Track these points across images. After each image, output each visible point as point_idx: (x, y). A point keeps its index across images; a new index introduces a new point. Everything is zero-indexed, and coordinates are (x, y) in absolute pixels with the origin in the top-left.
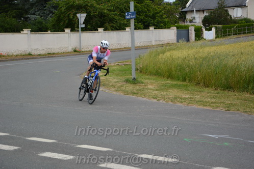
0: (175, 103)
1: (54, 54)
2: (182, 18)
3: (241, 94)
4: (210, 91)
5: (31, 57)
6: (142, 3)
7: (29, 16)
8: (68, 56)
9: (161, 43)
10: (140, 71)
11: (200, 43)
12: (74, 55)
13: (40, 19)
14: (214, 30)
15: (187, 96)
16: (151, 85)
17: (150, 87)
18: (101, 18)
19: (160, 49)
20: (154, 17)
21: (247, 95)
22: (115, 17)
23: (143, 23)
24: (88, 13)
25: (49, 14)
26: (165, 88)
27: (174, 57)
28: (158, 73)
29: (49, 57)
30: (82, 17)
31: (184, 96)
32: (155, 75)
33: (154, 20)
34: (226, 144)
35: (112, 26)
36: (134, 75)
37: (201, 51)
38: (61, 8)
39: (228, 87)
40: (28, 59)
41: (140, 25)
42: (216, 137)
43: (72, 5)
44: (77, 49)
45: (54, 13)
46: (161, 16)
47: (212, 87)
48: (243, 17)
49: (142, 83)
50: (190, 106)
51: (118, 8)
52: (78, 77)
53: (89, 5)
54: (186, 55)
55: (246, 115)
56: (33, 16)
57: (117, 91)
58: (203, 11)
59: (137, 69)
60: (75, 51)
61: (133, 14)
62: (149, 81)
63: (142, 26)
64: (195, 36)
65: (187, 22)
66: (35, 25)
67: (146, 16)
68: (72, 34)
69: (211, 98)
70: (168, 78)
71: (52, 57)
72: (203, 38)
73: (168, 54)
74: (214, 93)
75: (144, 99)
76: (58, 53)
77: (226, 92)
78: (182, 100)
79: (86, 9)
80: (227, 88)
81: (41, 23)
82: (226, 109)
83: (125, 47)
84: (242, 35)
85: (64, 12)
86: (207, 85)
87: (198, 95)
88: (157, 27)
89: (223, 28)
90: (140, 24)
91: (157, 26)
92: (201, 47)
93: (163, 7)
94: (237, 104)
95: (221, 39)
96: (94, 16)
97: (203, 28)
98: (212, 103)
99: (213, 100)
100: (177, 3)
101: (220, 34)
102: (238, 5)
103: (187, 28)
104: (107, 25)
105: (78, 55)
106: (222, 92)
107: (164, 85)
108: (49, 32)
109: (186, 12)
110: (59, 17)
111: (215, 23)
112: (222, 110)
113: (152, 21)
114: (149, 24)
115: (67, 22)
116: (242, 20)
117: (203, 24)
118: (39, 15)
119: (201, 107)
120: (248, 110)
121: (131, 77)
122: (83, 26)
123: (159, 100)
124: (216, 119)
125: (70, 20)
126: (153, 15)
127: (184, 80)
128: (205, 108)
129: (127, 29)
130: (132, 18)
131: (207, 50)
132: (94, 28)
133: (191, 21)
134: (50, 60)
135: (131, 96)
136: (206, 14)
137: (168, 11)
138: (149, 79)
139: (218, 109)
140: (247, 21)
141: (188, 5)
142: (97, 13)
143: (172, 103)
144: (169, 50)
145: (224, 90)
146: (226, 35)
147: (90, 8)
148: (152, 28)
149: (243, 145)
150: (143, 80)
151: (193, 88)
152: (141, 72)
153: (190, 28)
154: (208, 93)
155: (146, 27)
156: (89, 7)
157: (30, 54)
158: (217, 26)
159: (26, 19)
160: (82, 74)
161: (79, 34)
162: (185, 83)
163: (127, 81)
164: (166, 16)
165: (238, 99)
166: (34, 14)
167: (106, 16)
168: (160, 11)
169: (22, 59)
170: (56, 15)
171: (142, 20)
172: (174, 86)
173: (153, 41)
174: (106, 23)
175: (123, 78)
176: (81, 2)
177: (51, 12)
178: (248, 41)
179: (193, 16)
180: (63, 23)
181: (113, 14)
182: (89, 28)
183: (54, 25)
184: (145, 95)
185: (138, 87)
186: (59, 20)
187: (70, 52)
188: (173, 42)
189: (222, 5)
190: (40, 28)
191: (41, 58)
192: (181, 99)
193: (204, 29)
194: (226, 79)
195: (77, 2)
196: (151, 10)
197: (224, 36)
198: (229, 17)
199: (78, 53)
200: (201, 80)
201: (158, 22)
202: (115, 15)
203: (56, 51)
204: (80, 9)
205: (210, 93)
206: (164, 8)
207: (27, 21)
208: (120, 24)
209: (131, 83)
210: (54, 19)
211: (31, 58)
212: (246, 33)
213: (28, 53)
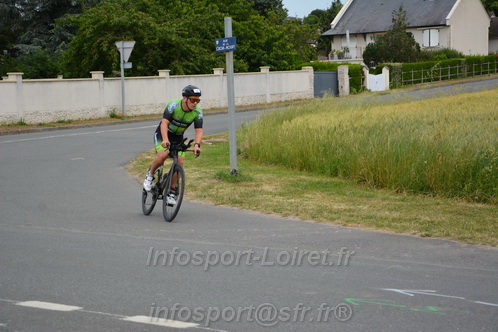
0: (320, 221)
1: (70, 122)
2: (323, 48)
3: (449, 201)
4: (387, 195)
5: (24, 128)
6: (246, 20)
7: (19, 46)
8: (98, 125)
9: (283, 99)
10: (246, 155)
11: (360, 97)
12: (111, 124)
13: (41, 52)
14: (386, 72)
15: (343, 206)
16: (269, 183)
17: (266, 188)
18: (163, 49)
19: (282, 111)
20: (268, 47)
21: (461, 204)
22: (193, 48)
23: (248, 60)
24: (138, 40)
25: (59, 43)
26: (297, 190)
27: (311, 127)
28: (280, 161)
29: (60, 128)
30: (126, 48)
31: (336, 207)
32: (276, 163)
33: (268, 54)
34: (432, 308)
35: (187, 67)
36: (234, 163)
37: (365, 114)
38: (84, 30)
39: (423, 188)
40: (19, 132)
41: (243, 64)
42: (409, 293)
43: (105, 25)
44: (117, 113)
45: (69, 41)
46: (284, 45)
47: (390, 188)
48: (441, 48)
49: (251, 180)
50: (351, 228)
51: (198, 29)
52: (122, 168)
53: (140, 24)
54: (337, 124)
55: (464, 245)
56: (27, 47)
57: (200, 197)
58: (364, 35)
59: (239, 153)
60: (113, 116)
61: (230, 41)
62: (264, 177)
63: (245, 66)
64: (351, 85)
65: (332, 57)
66: (30, 64)
67: (253, 46)
68: (106, 83)
69: (390, 210)
70: (301, 170)
71: (67, 128)
72: (364, 88)
73: (299, 121)
74: (396, 200)
75: (257, 213)
76: (78, 121)
77: (419, 197)
78: (334, 215)
79: (134, 33)
80: (422, 190)
81: (43, 60)
82: (423, 233)
83: (213, 106)
84: (440, 83)
85: (90, 39)
86: (380, 184)
87: (365, 204)
88: (276, 66)
89: (403, 69)
90: (242, 61)
91: (274, 65)
92: (364, 106)
93: (285, 28)
94: (443, 222)
95: (402, 91)
96: (151, 46)
97: (364, 69)
98: (394, 220)
99: (396, 215)
100: (313, 19)
101: (399, 80)
102: (431, 23)
103: (333, 69)
104: (176, 63)
105: (119, 123)
106: (411, 197)
107: (295, 185)
108: (60, 78)
109: (331, 38)
110: (80, 48)
111: (387, 59)
112: (416, 236)
113: (266, 55)
114: (259, 60)
115: (95, 57)
116: (439, 53)
117: (364, 61)
118: (39, 43)
119: (373, 229)
120: (467, 234)
121: (226, 167)
122: (129, 66)
123: (286, 215)
124: (406, 255)
125: (102, 55)
126: (267, 42)
127: (335, 174)
128: (380, 231)
129: (217, 72)
130: (228, 51)
131: (376, 112)
132: (151, 69)
133: (341, 56)
134: (63, 134)
135: (229, 207)
136: (369, 41)
137: (297, 36)
138: (263, 171)
139: (407, 234)
140: (450, 54)
141: (334, 23)
142: (157, 41)
143: (313, 222)
144: (302, 113)
145: (415, 193)
146: (410, 83)
147: (141, 31)
148: (265, 70)
149: (468, 312)
150: (251, 174)
151: (353, 190)
152: (247, 157)
153: (339, 69)
154: (384, 200)
155: (254, 68)
156: (141, 27)
157: (22, 124)
158: (392, 64)
159: (14, 52)
160: (128, 162)
161: (120, 82)
162: (335, 180)
163: (221, 177)
164: (292, 45)
165: (445, 212)
166: (29, 43)
167: (173, 46)
168: (281, 36)
169: (7, 133)
170: (74, 44)
171: (245, 53)
172: (315, 186)
173: (268, 96)
174: (174, 60)
175: (213, 171)
176: (124, 18)
177: (64, 39)
178: (454, 94)
179: (344, 45)
180: (89, 61)
181: (188, 43)
182: (139, 71)
183: (69, 64)
184: (257, 205)
185: (242, 189)
186: (79, 54)
187: (104, 119)
188: (308, 97)
189: (400, 24)
190: (41, 71)
191: (44, 130)
192: (331, 212)
193: (366, 72)
194: (418, 172)
195: (116, 19)
196: (263, 33)
197: (405, 83)
198: (414, 47)
199: (120, 120)
200: (368, 173)
201: (278, 57)
202: (192, 43)
203: (75, 116)
204: (121, 32)
205: (388, 199)
206: (289, 29)
207: (15, 56)
208: (203, 61)
209: (229, 181)
210: (70, 53)
211: (23, 132)
212: (447, 78)
213: (17, 120)
